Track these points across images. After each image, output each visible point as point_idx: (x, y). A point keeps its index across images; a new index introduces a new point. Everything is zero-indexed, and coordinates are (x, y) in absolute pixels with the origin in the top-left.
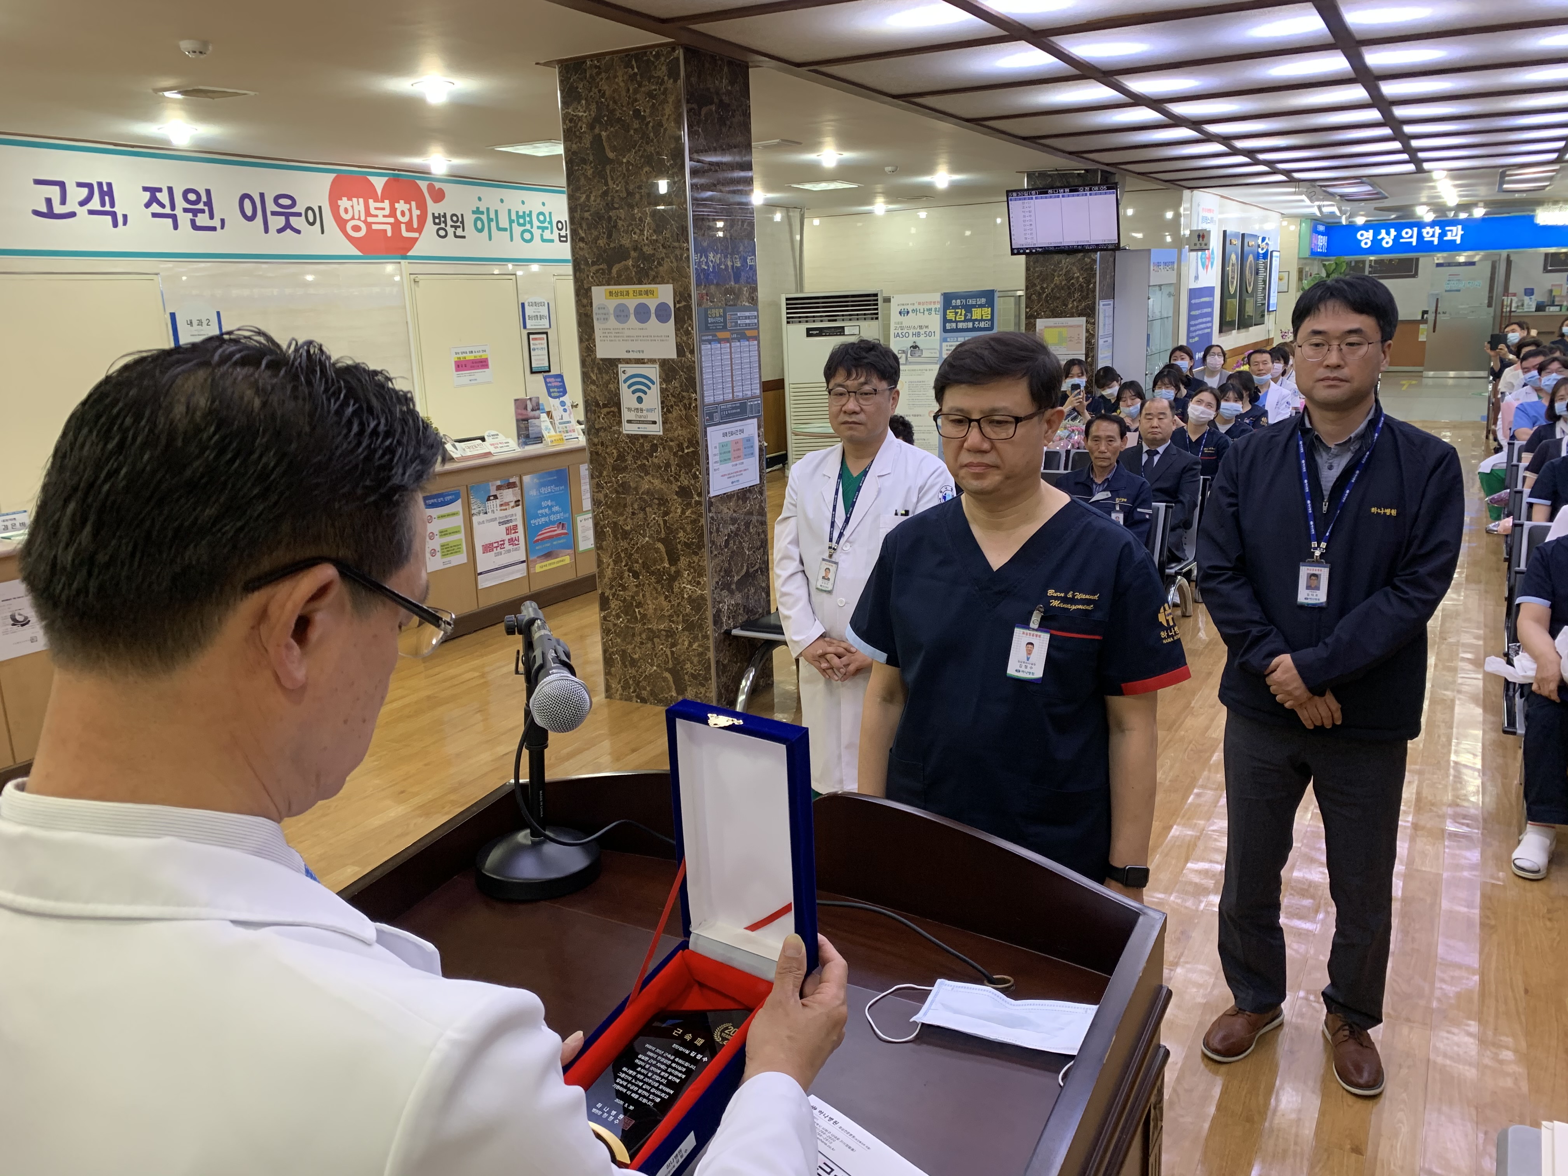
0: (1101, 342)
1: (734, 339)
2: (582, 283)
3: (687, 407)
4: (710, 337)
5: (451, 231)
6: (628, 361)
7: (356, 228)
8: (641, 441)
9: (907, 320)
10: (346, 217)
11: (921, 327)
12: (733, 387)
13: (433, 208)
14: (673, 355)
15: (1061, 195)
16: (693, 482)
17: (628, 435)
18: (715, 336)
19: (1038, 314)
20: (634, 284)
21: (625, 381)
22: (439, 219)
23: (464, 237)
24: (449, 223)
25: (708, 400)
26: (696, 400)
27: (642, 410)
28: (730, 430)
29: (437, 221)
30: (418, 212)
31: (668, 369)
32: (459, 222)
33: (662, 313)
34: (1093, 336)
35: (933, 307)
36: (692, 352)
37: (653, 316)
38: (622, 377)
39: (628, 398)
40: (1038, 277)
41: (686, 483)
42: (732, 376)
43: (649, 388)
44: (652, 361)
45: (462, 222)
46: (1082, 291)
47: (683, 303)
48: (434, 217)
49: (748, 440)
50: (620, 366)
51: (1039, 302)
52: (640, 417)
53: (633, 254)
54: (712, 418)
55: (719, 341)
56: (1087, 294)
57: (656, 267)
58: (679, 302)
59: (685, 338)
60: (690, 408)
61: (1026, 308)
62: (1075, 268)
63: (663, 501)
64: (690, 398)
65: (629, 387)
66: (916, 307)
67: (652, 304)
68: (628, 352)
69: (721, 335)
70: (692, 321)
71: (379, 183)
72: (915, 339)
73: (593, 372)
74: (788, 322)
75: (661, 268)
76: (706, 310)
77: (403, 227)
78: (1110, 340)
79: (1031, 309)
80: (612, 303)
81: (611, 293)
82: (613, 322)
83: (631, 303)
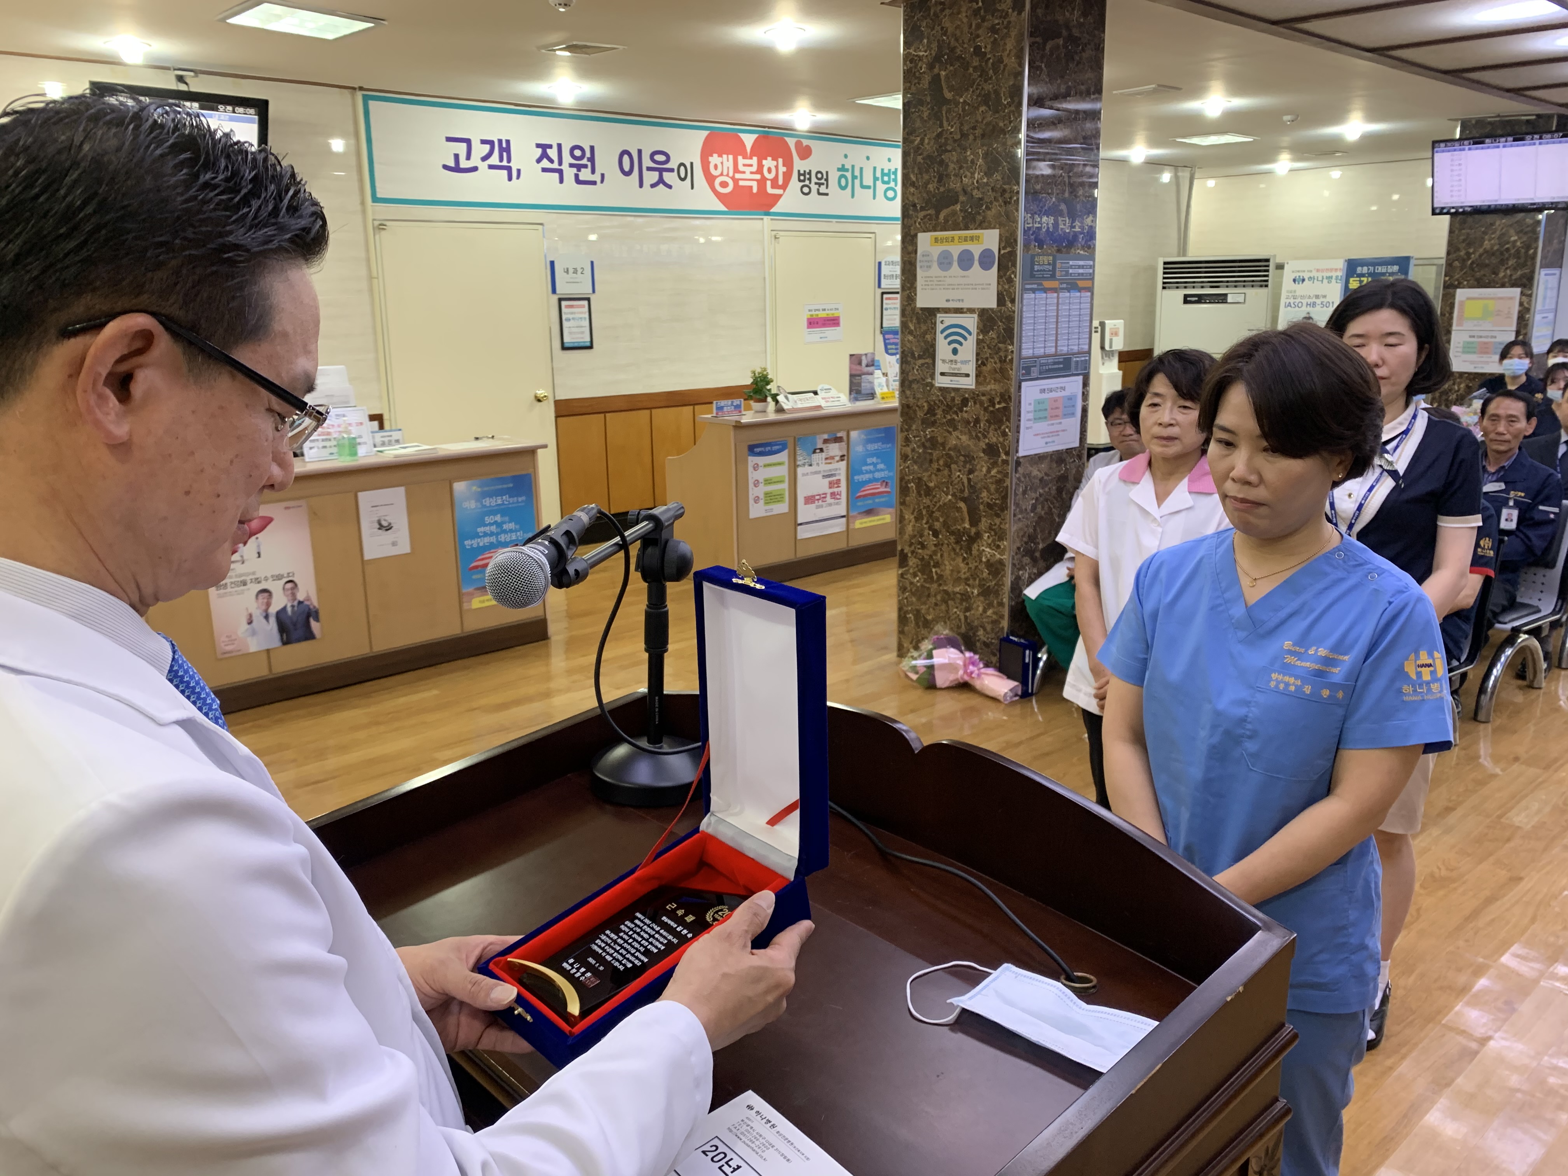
0: (1538, 318)
1: (1063, 289)
2: (910, 230)
3: (1003, 361)
4: (1035, 286)
5: (814, 188)
6: (947, 311)
7: (724, 184)
8: (953, 394)
9: (1300, 289)
10: (714, 173)
11: (1317, 297)
12: (1057, 340)
13: (799, 165)
14: (992, 304)
15: (1501, 145)
16: (1002, 439)
17: (940, 388)
18: (1041, 284)
19: (1460, 283)
20: (960, 230)
21: (942, 332)
22: (804, 176)
23: (827, 194)
24: (814, 180)
25: (1027, 352)
26: (1012, 352)
27: (956, 362)
28: (1050, 386)
29: (802, 178)
30: (784, 169)
31: (986, 318)
32: (823, 179)
33: (985, 260)
34: (1528, 310)
35: (1334, 274)
36: (1013, 301)
37: (976, 263)
38: (940, 327)
39: (943, 349)
40: (1464, 241)
41: (994, 440)
42: (1057, 328)
43: (965, 338)
44: (971, 311)
45: (827, 180)
46: (1519, 258)
47: (1008, 250)
48: (799, 174)
49: (1071, 398)
50: (938, 315)
51: (1462, 270)
52: (954, 369)
53: (962, 198)
54: (1028, 372)
55: (1045, 290)
56: (1526, 261)
57: (984, 211)
58: (1004, 248)
59: (1007, 287)
60: (1005, 361)
61: (1446, 276)
62: (1512, 232)
63: (969, 458)
64: (1007, 351)
65: (946, 338)
66: (1314, 274)
67: (976, 250)
68: (948, 301)
69: (1047, 284)
70: (1015, 267)
71: (749, 140)
72: (1309, 309)
73: (911, 321)
74: (1164, 288)
75: (989, 213)
76: (1033, 257)
77: (769, 183)
78: (1551, 316)
79: (1451, 277)
80: (936, 251)
81: (936, 240)
82: (935, 270)
83: (956, 250)
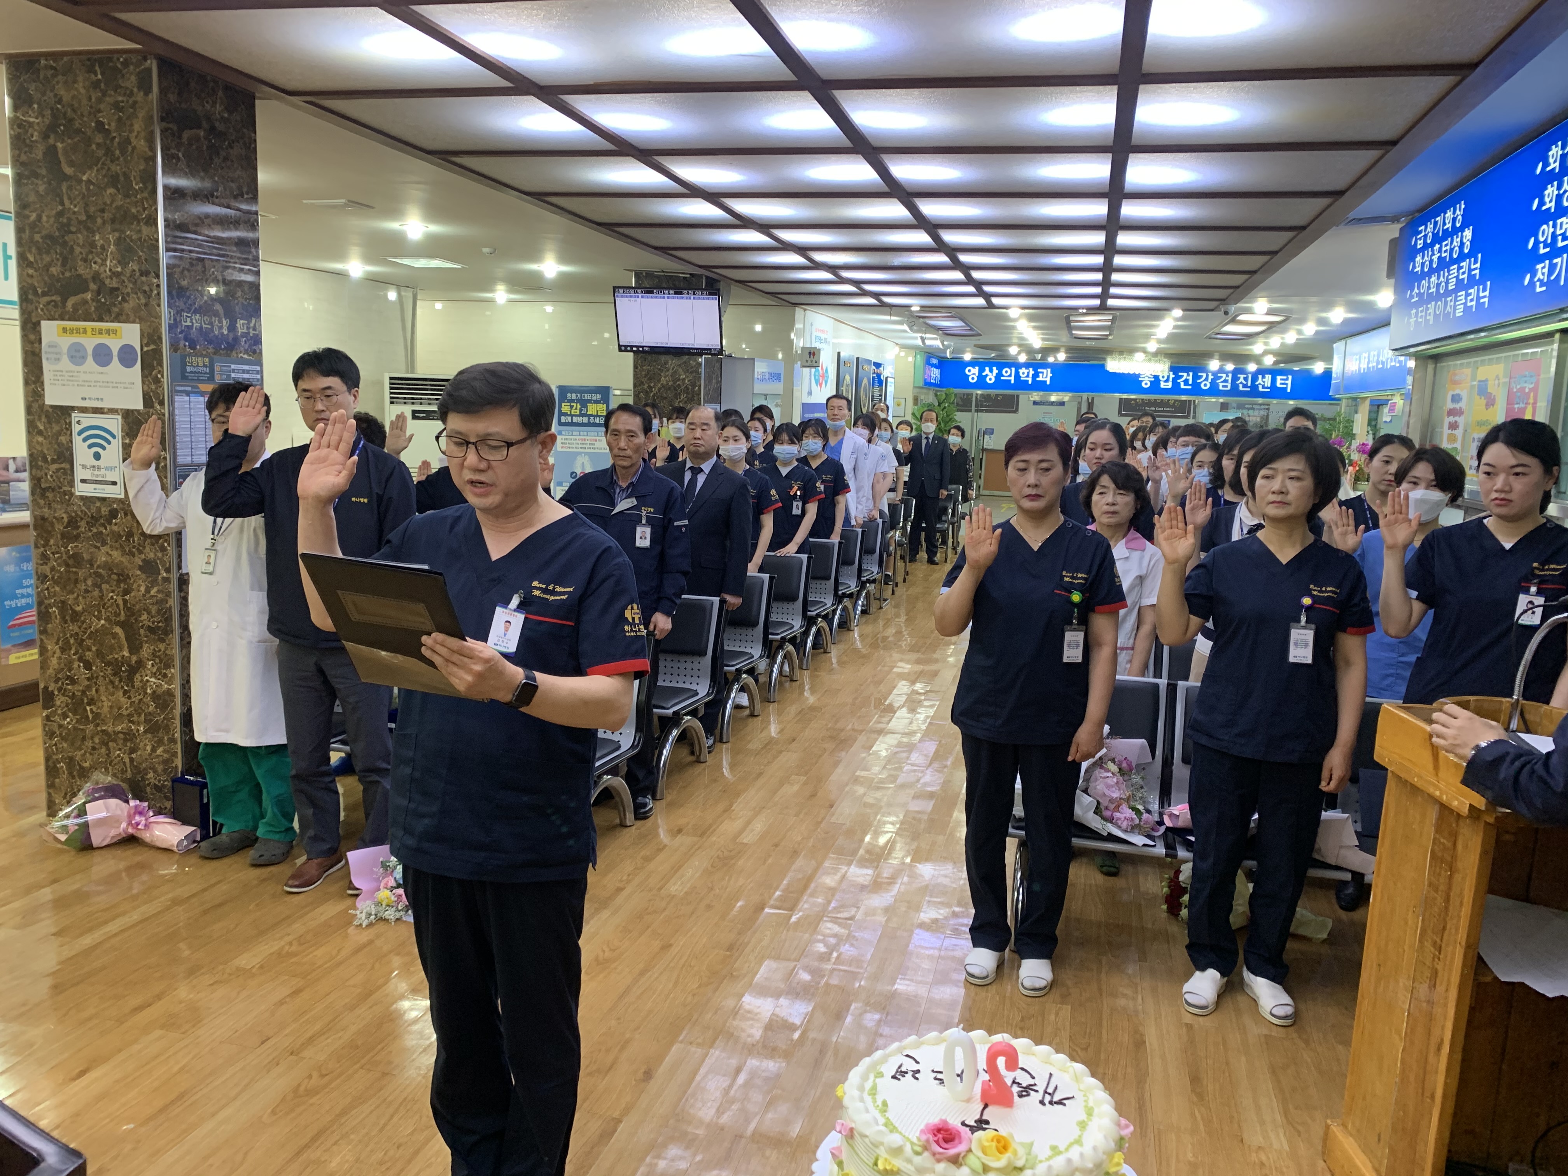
2: (30, 316)
4: (189, 389)
6: (83, 410)
8: (98, 504)
14: (139, 406)
15: (666, 296)
16: (160, 555)
17: (82, 498)
18: (196, 387)
20: (93, 321)
21: (79, 434)
27: (99, 468)
31: (132, 421)
33: (126, 356)
36: (162, 403)
37: (115, 359)
38: (76, 428)
39: (82, 454)
40: (646, 376)
41: (152, 555)
43: (109, 443)
44: (112, 411)
46: (688, 393)
47: (152, 347)
50: (73, 415)
52: (97, 476)
53: (93, 286)
57: (120, 303)
58: (147, 345)
59: (153, 387)
62: (680, 370)
63: (123, 577)
65: (84, 441)
67: (115, 345)
68: (84, 399)
70: (162, 366)
73: (40, 420)
75: (126, 305)
76: (182, 357)
80: (66, 342)
81: (65, 330)
82: (65, 363)
83: (90, 343)
